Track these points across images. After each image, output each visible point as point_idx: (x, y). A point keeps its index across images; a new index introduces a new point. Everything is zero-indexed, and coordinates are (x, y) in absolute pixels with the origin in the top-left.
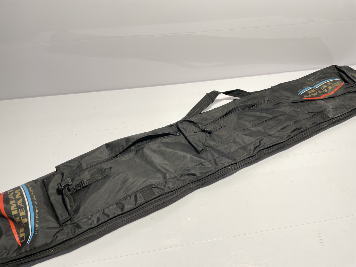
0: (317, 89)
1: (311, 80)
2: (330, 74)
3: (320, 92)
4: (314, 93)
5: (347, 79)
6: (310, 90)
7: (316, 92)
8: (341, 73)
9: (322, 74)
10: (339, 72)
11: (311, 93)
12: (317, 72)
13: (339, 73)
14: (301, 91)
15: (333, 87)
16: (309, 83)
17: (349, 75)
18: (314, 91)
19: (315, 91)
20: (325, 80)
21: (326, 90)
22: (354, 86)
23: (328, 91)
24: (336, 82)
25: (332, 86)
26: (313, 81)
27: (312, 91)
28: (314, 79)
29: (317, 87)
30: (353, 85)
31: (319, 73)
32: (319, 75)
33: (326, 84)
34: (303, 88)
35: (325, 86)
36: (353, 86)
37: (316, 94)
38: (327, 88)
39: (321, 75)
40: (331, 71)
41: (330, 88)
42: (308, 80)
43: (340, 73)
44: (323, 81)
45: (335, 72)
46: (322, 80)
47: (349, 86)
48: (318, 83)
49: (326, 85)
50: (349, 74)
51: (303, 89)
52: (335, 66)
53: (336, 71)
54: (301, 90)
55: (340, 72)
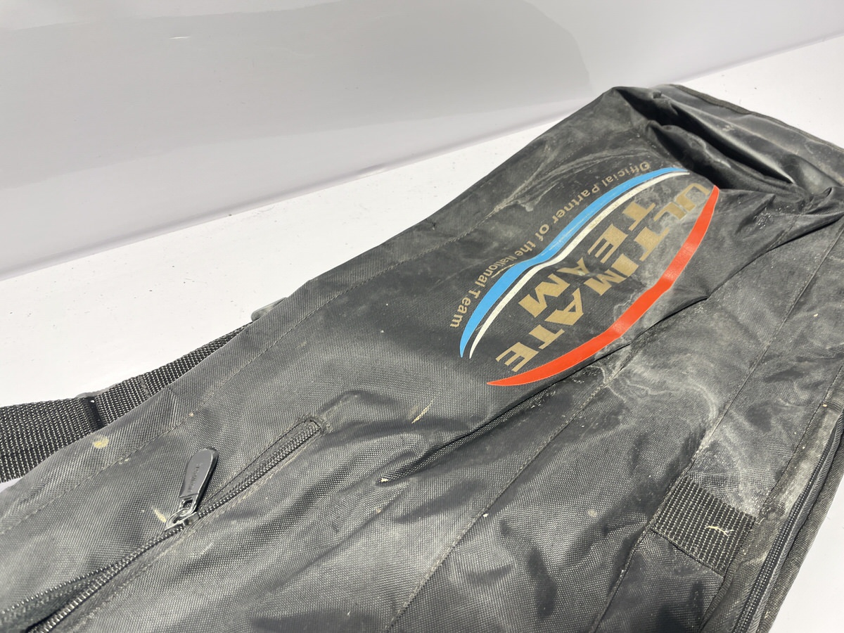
0: (570, 262)
1: (516, 206)
2: (614, 146)
3: (600, 287)
4: (562, 302)
5: (723, 163)
6: (529, 290)
7: (577, 294)
8: (675, 131)
9: (571, 153)
10: (655, 123)
11: (543, 305)
12: (538, 144)
13: (656, 130)
14: (471, 309)
15: (665, 232)
16: (510, 233)
17: (723, 133)
18: (556, 288)
19: (563, 286)
20: (604, 190)
21: (625, 265)
22: (778, 199)
23: (642, 266)
24: (674, 193)
25: (656, 228)
26: (529, 209)
27: (543, 289)
28: (530, 193)
29: (564, 247)
30: (770, 196)
31: (553, 147)
32: (555, 164)
33: (618, 219)
34: (482, 280)
35: (614, 237)
36: (770, 205)
37: (579, 313)
38: (630, 249)
39: (568, 161)
40: (617, 127)
41: (648, 241)
42: (497, 209)
43: (663, 128)
44: (592, 198)
45: (636, 130)
46: (585, 193)
47: (752, 207)
48: (564, 223)
49: (618, 227)
50: (722, 125)
51: (484, 291)
52: (625, 93)
53: (639, 120)
54: (476, 302)
55: (662, 124)
